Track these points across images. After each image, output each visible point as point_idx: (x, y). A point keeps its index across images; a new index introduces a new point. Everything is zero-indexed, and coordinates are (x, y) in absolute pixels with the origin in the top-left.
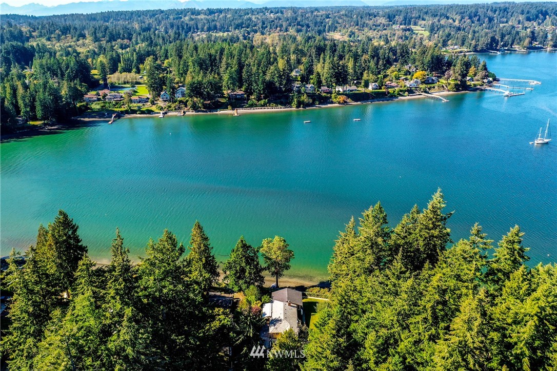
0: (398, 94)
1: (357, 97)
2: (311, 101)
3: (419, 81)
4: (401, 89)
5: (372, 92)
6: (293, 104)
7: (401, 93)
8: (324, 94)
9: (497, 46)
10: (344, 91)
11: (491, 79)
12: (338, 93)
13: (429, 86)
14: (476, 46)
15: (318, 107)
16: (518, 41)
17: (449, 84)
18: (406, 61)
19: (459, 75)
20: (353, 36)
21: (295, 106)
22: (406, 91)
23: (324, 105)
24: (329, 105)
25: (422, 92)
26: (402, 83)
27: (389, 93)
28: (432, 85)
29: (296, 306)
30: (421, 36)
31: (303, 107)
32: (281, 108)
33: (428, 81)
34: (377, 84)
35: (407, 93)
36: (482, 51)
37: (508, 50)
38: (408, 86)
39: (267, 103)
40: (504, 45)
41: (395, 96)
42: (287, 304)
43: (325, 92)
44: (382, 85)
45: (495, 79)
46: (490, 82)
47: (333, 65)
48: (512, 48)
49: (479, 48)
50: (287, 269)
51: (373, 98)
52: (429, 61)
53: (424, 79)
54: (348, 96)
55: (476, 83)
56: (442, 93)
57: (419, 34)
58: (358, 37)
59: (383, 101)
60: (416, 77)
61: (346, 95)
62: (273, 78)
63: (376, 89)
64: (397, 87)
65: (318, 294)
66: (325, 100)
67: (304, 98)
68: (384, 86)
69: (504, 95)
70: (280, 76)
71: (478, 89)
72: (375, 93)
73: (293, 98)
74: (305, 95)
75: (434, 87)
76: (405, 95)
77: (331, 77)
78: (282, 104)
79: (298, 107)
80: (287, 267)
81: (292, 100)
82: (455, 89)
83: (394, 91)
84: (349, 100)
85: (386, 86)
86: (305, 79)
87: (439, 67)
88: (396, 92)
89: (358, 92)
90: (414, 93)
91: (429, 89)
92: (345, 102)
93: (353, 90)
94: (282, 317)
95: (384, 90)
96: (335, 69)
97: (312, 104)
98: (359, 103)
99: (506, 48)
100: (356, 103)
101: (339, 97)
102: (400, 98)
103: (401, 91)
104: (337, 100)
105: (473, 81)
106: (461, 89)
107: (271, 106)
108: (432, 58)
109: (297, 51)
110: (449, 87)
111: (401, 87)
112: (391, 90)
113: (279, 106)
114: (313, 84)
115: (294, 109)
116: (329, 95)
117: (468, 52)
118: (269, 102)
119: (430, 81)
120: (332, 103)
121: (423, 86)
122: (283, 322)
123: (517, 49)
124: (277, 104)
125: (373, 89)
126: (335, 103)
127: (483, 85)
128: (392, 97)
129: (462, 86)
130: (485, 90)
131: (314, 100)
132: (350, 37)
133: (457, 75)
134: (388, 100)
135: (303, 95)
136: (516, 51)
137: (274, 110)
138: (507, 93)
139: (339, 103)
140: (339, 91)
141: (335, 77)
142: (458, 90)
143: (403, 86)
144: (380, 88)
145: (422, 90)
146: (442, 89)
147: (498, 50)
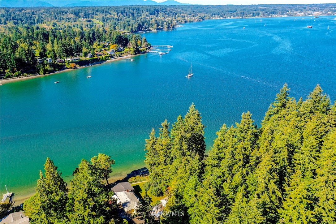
0: (105, 59)
1: (82, 63)
2: (53, 69)
3: (114, 50)
4: (106, 56)
5: (90, 59)
6: (40, 72)
7: (106, 58)
8: (60, 64)
9: (142, 29)
10: (72, 60)
11: (149, 46)
12: (69, 62)
13: (120, 53)
14: (132, 29)
15: (57, 72)
16: (151, 25)
17: (131, 51)
18: (101, 39)
19: (135, 45)
20: (55, 26)
21: (42, 73)
22: (109, 57)
23: (62, 70)
24: (65, 70)
25: (118, 56)
26: (105, 52)
27: (100, 59)
28: (122, 52)
29: (131, 191)
30: (99, 25)
31: (48, 74)
32: (32, 76)
33: (119, 50)
34: (91, 54)
35: (110, 58)
36: (135, 32)
37: (148, 30)
38: (109, 53)
39: (21, 74)
40: (146, 28)
41: (104, 60)
42: (126, 191)
43: (60, 62)
44: (95, 55)
45: (151, 47)
46: (149, 48)
47: (62, 44)
48: (149, 29)
49: (134, 30)
50: (110, 172)
51: (91, 63)
52: (116, 38)
53: (116, 49)
54: (76, 63)
55: (143, 49)
56: (128, 56)
57: (97, 24)
58: (59, 26)
59: (98, 64)
60: (112, 48)
61: (74, 62)
62: (22, 56)
63: (91, 57)
64: (103, 55)
65: (135, 180)
66: (62, 67)
67: (48, 67)
68: (96, 55)
69: (160, 54)
70: (26, 54)
71: (145, 52)
72: (92, 60)
73: (39, 68)
74: (48, 66)
75: (123, 53)
76: (109, 59)
77: (63, 52)
78: (32, 73)
79: (44, 73)
80: (110, 171)
81: (39, 69)
82: (134, 53)
83: (103, 58)
84: (77, 66)
85: (97, 54)
86: (43, 55)
87: (121, 41)
88: (104, 58)
89: (81, 60)
90: (114, 57)
91: (121, 54)
92: (75, 67)
93: (78, 59)
94: (129, 200)
95: (97, 58)
96: (64, 47)
97: (54, 71)
98: (84, 67)
99: (147, 30)
100: (82, 67)
101: (70, 64)
102: (107, 61)
103: (106, 57)
104: (70, 66)
105: (141, 48)
106: (137, 53)
107: (24, 75)
108: (117, 37)
109: (28, 37)
110: (131, 52)
111: (105, 54)
112: (101, 57)
113: (31, 75)
114: (51, 57)
115: (42, 75)
116: (63, 64)
117: (128, 32)
118: (22, 73)
119: (120, 50)
120: (67, 68)
121: (117, 53)
122: (131, 202)
123: (151, 30)
124: (28, 73)
125: (90, 57)
126: (68, 68)
127: (147, 50)
128: (102, 61)
129: (137, 51)
130: (149, 52)
131: (55, 68)
132: (54, 26)
133: (134, 45)
134: (100, 63)
135: (47, 66)
136: (151, 31)
137: (27, 78)
138: (161, 53)
139: (72, 68)
140: (69, 60)
141: (65, 52)
142: (136, 54)
143: (107, 54)
144: (94, 57)
145: (117, 55)
146: (127, 54)
147: (143, 31)
